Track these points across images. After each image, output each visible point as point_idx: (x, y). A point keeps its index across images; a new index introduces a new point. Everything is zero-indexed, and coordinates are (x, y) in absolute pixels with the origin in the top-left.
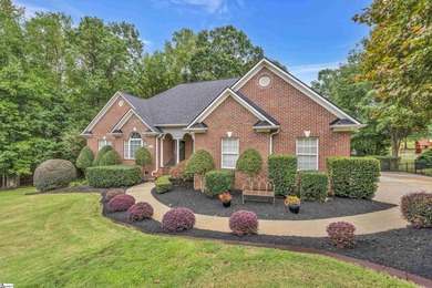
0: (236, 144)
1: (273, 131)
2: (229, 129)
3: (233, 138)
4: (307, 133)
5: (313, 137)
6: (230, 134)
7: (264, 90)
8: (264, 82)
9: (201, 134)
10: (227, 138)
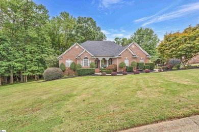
0: (128, 60)
1: (136, 57)
2: (127, 57)
5: (143, 59)
7: (133, 48)
8: (133, 46)
9: (119, 58)
10: (126, 59)
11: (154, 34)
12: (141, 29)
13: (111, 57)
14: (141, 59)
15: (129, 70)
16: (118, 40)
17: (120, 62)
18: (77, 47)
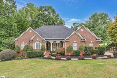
0: (76, 44)
1: (85, 41)
2: (75, 40)
3: (76, 43)
4: (91, 42)
5: (92, 43)
6: (75, 42)
7: (82, 32)
8: (82, 30)
9: (67, 41)
10: (74, 43)
11: (108, 18)
12: (96, 14)
13: (62, 41)
14: (90, 43)
15: (76, 55)
16: (76, 25)
17: (68, 46)
18: (30, 31)
